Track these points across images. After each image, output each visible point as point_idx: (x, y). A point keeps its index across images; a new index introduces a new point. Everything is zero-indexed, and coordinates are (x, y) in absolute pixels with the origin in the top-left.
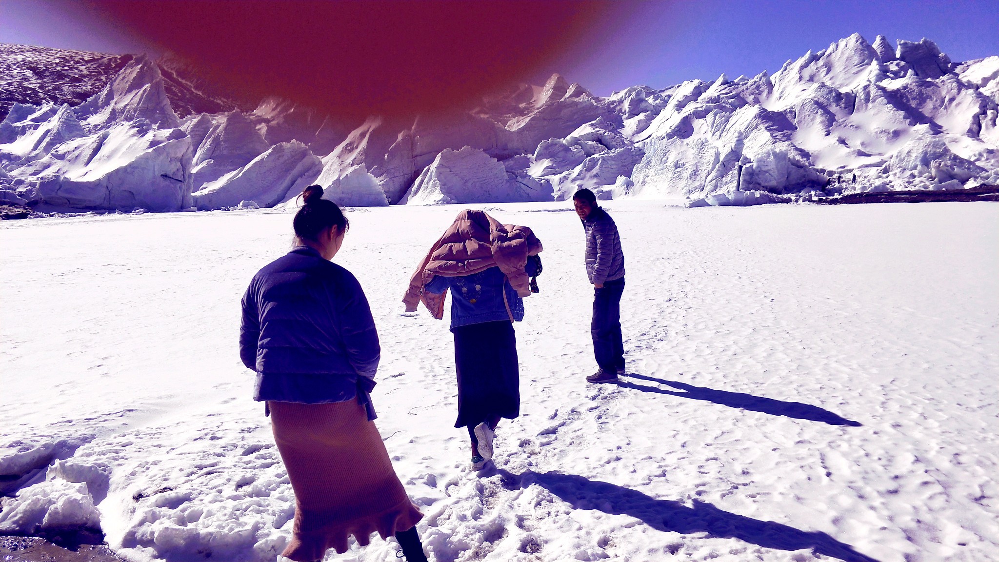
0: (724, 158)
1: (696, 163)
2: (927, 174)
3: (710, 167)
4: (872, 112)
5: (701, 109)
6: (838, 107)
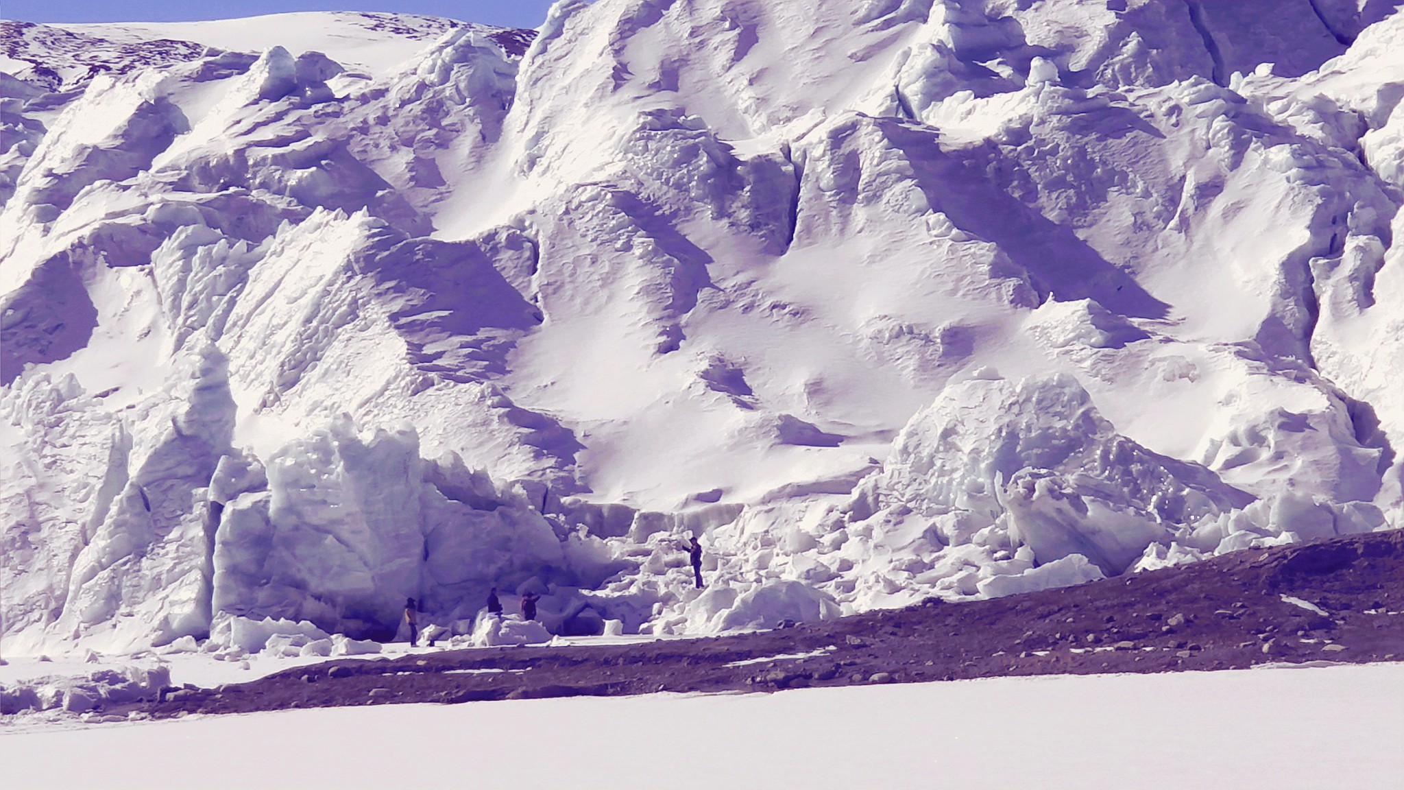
0: (146, 469)
1: (28, 493)
2: (985, 531)
3: (91, 506)
4: (865, 245)
5: (135, 220)
6: (724, 222)
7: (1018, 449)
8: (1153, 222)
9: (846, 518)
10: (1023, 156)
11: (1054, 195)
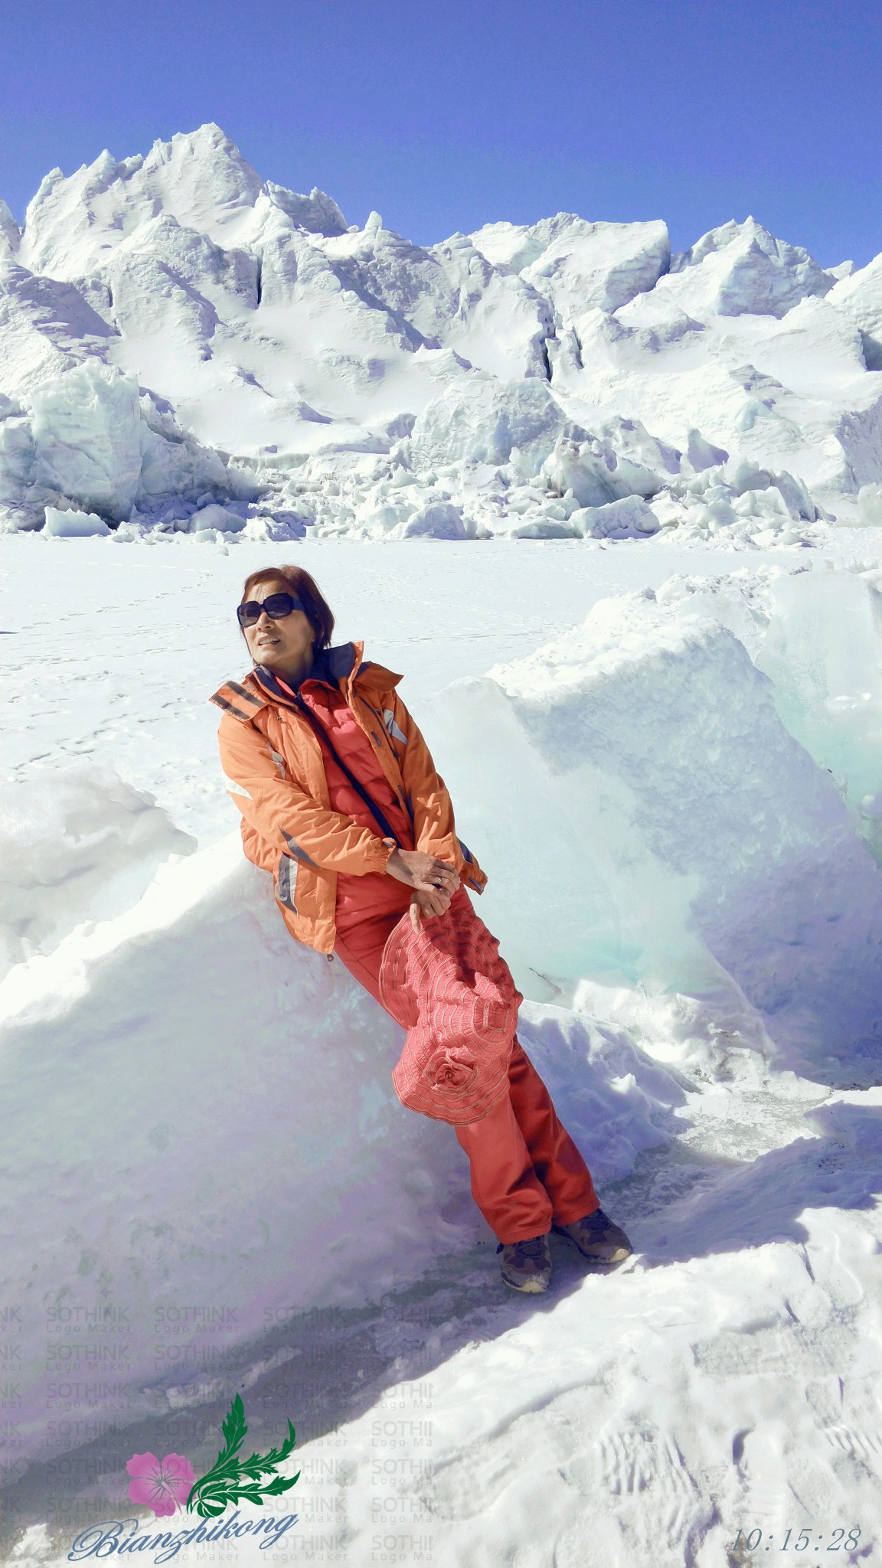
4: (307, 307)
6: (221, 286)
7: (509, 426)
8: (447, 313)
9: (392, 466)
10: (372, 268)
11: (391, 292)
